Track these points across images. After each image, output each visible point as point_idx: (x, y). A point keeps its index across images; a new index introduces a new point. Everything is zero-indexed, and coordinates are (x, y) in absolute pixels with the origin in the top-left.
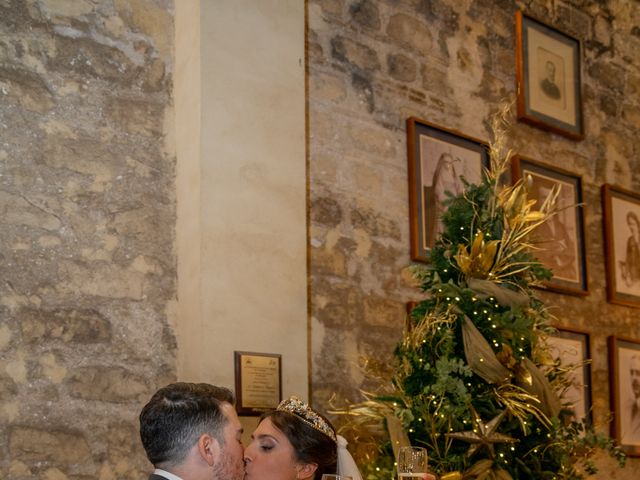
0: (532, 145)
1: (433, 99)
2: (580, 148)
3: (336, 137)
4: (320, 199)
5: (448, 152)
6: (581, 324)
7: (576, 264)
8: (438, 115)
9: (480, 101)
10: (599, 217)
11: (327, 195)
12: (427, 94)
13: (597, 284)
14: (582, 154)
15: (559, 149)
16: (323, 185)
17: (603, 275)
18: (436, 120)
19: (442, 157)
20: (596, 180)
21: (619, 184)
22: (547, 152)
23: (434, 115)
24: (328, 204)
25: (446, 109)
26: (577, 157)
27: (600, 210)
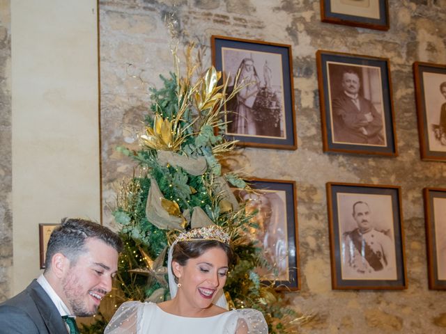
0: (337, 41)
1: (235, 19)
2: (389, 36)
3: (147, 60)
4: (133, 107)
5: (249, 57)
6: (393, 181)
7: (384, 132)
8: (242, 30)
9: (283, 13)
10: (411, 91)
11: (139, 104)
12: (231, 16)
13: (408, 146)
14: (391, 41)
15: (367, 40)
16: (135, 97)
17: (417, 138)
18: (240, 34)
19: (243, 62)
20: (407, 60)
21: (433, 60)
22: (354, 44)
23: (237, 31)
24: (141, 110)
25: (249, 25)
26: (385, 44)
27: (412, 85)
